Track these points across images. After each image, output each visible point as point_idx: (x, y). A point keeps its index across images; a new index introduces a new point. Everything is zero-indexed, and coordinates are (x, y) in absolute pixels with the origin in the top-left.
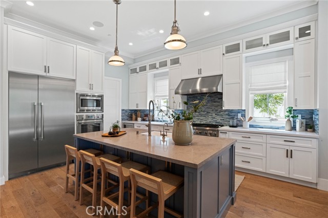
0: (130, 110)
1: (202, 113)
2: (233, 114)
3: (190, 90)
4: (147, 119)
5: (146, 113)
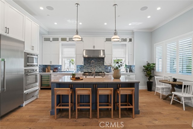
0: (43, 65)
2: (107, 67)
4: (56, 70)
5: (55, 67)
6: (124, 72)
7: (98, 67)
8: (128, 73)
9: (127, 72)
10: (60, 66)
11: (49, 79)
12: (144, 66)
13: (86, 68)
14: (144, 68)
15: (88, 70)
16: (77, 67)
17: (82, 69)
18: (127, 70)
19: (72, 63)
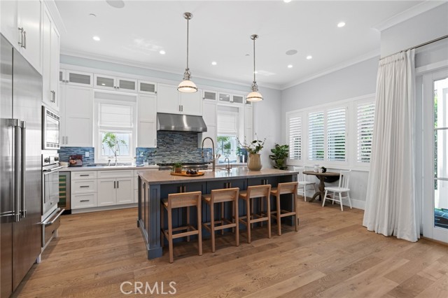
1: (174, 152)
3: (173, 127)
4: (79, 162)
5: (74, 153)
6: (236, 161)
7: (186, 153)
8: (244, 163)
9: (241, 161)
10: (88, 151)
11: (65, 185)
12: (272, 151)
13: (159, 155)
14: (273, 154)
15: (165, 160)
16: (138, 153)
17: (150, 158)
18: (241, 158)
19: (109, 142)
